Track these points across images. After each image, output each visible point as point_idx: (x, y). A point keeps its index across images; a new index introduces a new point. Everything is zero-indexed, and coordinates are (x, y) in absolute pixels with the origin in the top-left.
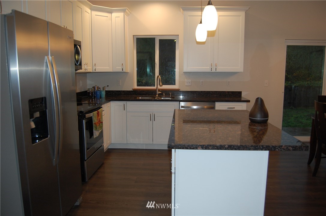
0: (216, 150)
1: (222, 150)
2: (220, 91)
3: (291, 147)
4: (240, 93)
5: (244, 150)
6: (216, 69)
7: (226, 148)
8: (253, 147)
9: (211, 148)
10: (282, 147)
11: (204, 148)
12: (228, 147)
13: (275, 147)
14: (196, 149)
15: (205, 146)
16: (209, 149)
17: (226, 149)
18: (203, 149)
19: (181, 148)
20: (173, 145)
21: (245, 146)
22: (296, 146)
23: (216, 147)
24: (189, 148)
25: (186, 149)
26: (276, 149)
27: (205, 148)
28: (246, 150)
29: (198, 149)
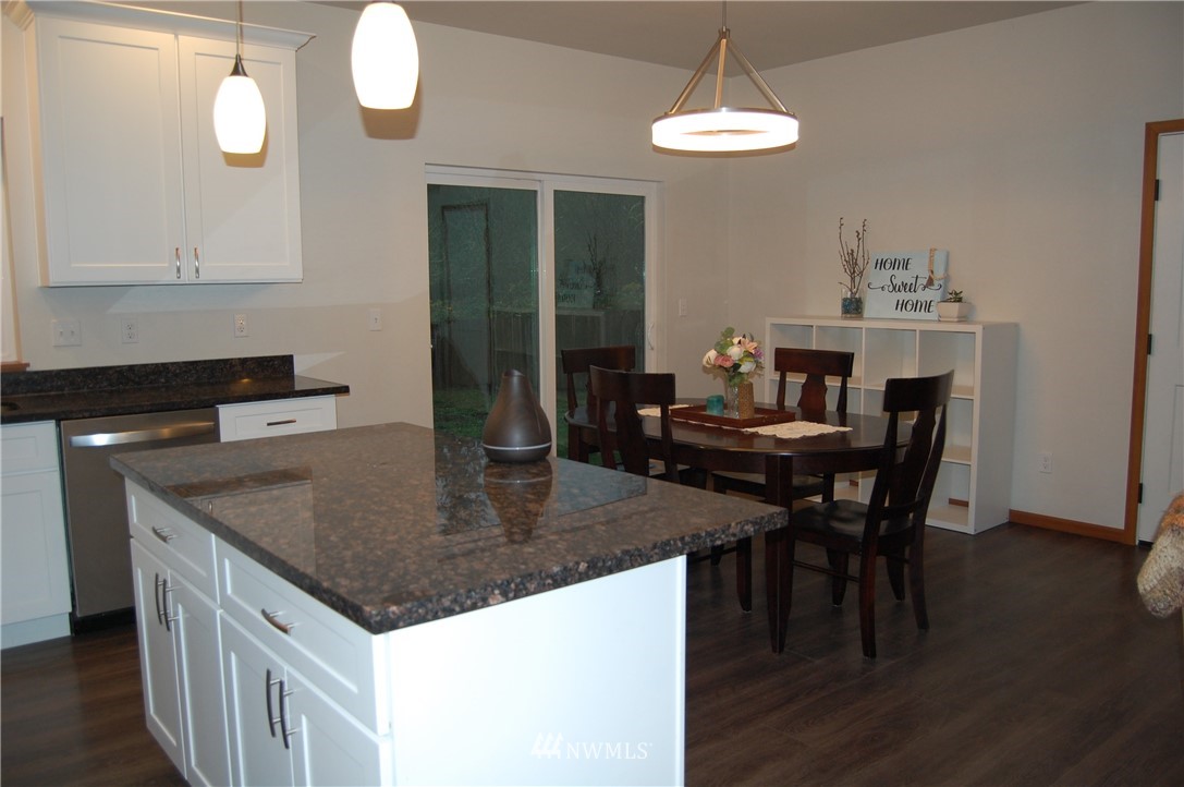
0: (550, 590)
1: (571, 584)
2: (211, 361)
3: (751, 522)
4: (288, 361)
5: (633, 566)
6: (197, 271)
7: (580, 574)
8: (656, 551)
9: (533, 586)
10: (731, 531)
11: (511, 595)
12: (588, 567)
13: (713, 536)
14: (482, 607)
15: (513, 586)
16: (527, 595)
17: (580, 580)
18: (508, 600)
19: (429, 617)
20: (394, 613)
21: (636, 553)
22: (763, 518)
23: (550, 581)
24: (457, 609)
25: (445, 617)
26: (716, 539)
27: (515, 591)
28: (640, 565)
29: (489, 605)
